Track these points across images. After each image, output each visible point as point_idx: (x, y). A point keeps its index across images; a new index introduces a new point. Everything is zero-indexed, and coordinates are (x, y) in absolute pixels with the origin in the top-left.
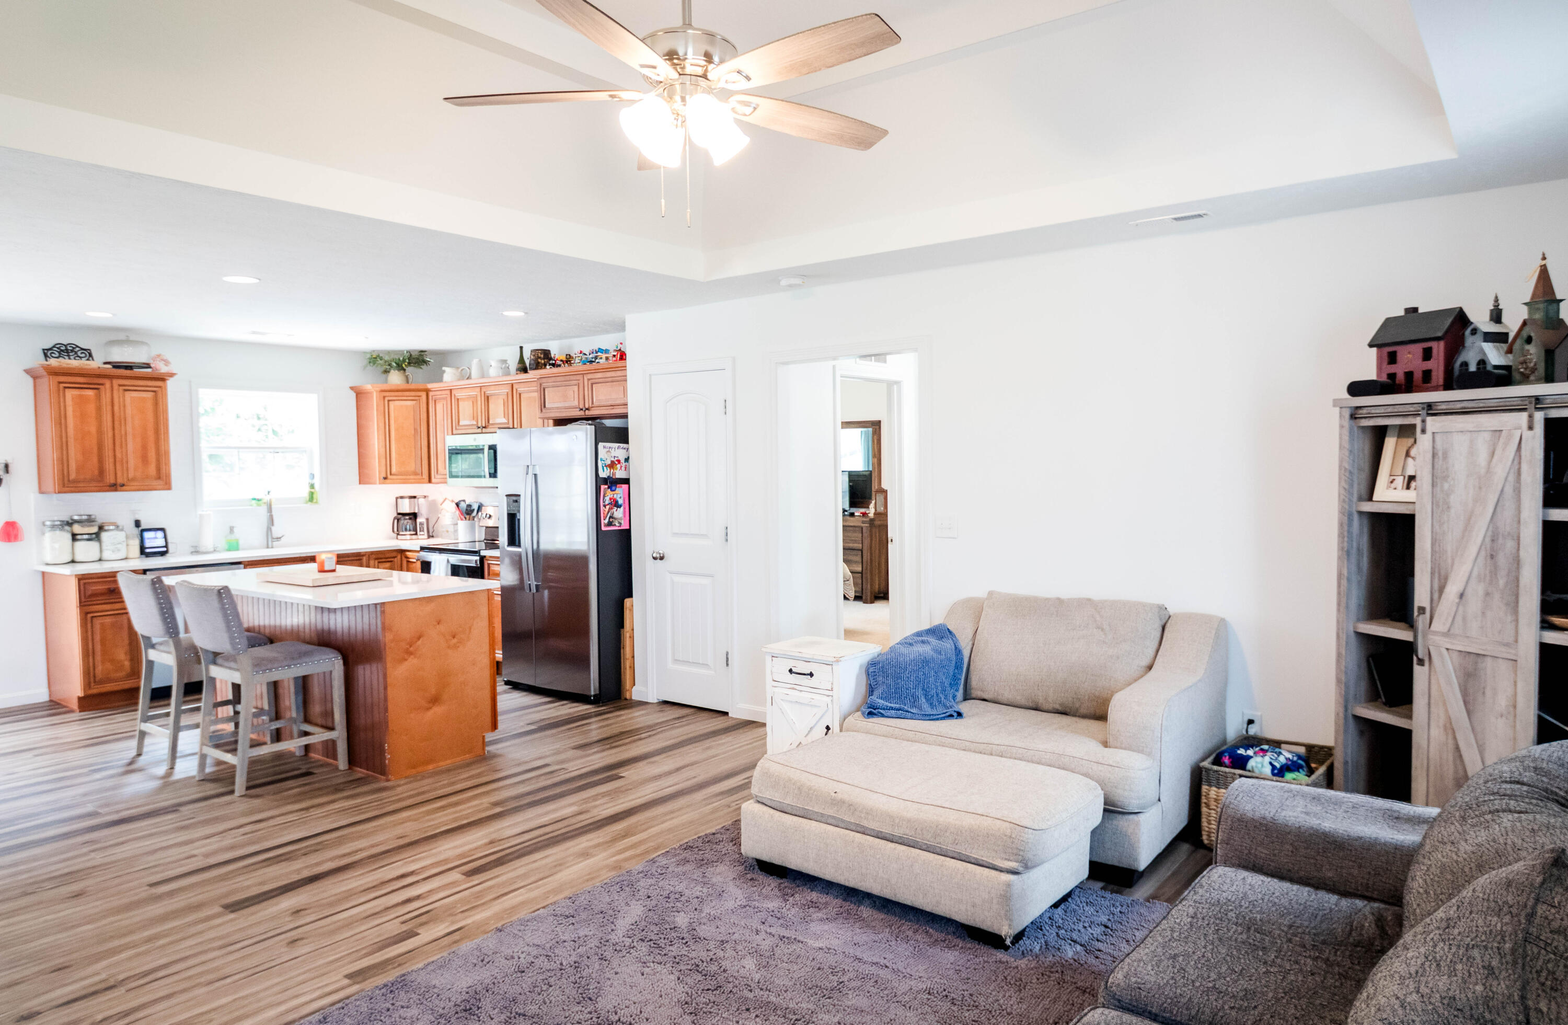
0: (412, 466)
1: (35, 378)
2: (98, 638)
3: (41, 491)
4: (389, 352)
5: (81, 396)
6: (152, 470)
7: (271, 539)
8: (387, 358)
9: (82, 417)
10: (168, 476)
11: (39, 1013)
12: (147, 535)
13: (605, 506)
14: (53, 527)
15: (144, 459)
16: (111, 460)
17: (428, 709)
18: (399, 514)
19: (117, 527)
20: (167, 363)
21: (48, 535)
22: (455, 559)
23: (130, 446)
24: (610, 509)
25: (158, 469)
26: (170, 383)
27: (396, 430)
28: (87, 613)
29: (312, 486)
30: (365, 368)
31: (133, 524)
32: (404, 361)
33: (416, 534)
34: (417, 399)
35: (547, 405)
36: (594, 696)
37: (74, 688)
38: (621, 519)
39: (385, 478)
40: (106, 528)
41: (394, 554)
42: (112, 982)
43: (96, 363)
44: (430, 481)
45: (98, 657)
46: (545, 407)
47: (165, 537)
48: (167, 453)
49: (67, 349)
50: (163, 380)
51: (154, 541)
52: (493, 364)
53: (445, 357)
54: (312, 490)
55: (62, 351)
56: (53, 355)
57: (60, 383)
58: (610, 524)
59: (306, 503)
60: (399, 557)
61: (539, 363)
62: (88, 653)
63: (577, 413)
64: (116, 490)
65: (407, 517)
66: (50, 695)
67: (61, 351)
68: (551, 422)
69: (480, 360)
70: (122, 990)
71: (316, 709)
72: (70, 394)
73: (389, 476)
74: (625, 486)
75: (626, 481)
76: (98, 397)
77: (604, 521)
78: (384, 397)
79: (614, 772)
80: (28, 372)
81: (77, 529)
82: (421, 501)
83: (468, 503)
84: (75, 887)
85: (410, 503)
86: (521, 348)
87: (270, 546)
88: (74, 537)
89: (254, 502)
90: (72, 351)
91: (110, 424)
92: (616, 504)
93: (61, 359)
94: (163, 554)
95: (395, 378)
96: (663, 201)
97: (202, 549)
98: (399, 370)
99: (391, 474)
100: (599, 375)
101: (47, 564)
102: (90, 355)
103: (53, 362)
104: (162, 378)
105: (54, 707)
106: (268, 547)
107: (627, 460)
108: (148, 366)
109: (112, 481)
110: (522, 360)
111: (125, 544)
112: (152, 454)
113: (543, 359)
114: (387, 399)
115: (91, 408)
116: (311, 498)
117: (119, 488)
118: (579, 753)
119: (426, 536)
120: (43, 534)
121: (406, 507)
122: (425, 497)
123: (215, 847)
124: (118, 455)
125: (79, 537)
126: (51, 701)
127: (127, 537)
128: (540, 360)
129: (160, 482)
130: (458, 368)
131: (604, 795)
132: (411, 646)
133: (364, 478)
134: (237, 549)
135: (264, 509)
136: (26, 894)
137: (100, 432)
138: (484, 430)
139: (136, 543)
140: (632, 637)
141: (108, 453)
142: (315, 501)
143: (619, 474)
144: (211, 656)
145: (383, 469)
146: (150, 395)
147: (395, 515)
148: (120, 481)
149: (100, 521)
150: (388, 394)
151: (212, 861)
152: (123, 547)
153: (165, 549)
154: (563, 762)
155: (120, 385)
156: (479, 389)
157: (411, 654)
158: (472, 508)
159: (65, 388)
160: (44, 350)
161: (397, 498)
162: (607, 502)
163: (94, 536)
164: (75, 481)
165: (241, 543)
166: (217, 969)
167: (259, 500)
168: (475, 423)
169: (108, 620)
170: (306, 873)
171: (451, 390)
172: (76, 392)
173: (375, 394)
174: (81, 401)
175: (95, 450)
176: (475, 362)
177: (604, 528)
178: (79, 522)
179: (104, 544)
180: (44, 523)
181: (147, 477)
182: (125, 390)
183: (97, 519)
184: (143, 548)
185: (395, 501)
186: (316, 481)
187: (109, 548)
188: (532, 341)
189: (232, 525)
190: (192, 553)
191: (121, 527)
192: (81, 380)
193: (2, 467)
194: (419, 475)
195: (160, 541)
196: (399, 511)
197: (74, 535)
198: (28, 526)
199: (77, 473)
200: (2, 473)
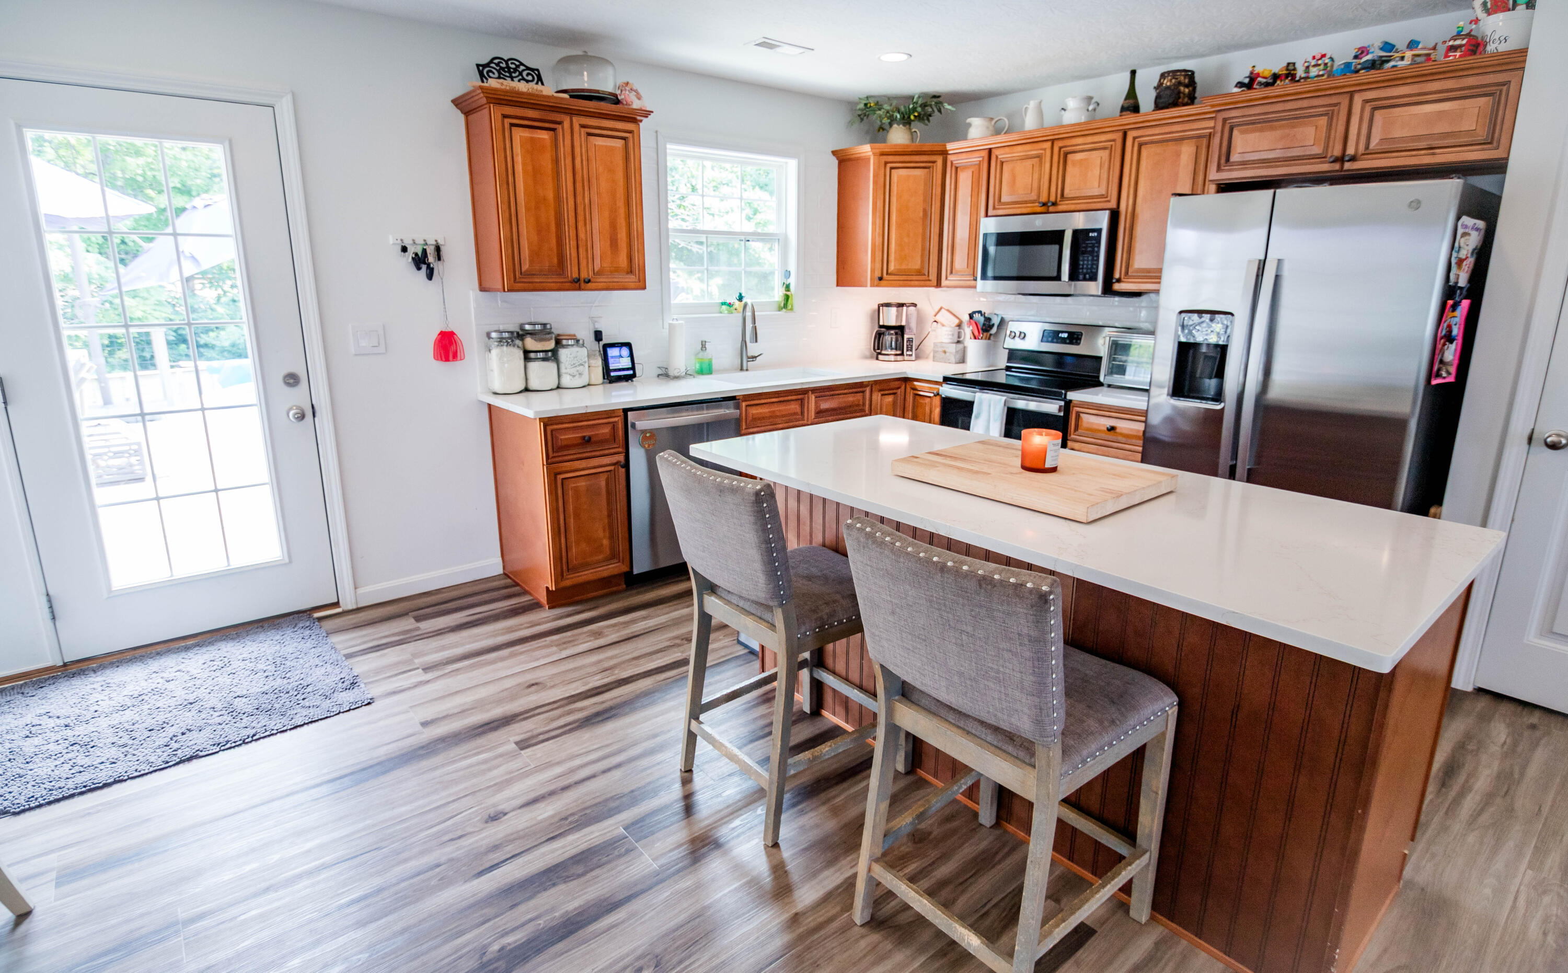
0: (916, 264)
1: (467, 113)
3: (482, 289)
4: (890, 98)
5: (532, 140)
6: (623, 259)
7: (745, 361)
8: (887, 107)
9: (535, 174)
10: (642, 269)
12: (612, 352)
13: (1441, 339)
14: (501, 340)
15: (613, 242)
16: (573, 243)
18: (881, 327)
19: (578, 341)
20: (638, 96)
21: (495, 352)
23: (597, 224)
24: (1443, 345)
25: (630, 259)
26: (644, 126)
27: (899, 211)
28: (556, 474)
29: (788, 288)
30: (851, 123)
31: (594, 338)
32: (914, 109)
33: (902, 354)
34: (930, 166)
35: (1234, 158)
38: (1450, 364)
39: (881, 279)
40: (564, 342)
41: (897, 383)
43: (548, 89)
44: (938, 284)
45: (572, 537)
46: (1228, 160)
47: (631, 356)
48: (641, 235)
49: (508, 67)
50: (635, 121)
51: (620, 361)
52: (1064, 106)
54: (788, 293)
55: (503, 69)
56: (491, 74)
57: (505, 116)
58: (1438, 373)
59: (780, 309)
60: (903, 387)
61: (1179, 92)
62: (559, 530)
63: (1319, 168)
64: (580, 289)
65: (892, 332)
66: (504, 568)
67: (500, 71)
69: (1040, 102)
72: (520, 134)
73: (885, 276)
76: (555, 143)
77: (1436, 369)
78: (886, 163)
80: (457, 102)
81: (530, 343)
82: (911, 310)
83: (985, 315)
85: (897, 311)
86: (1133, 73)
87: (745, 368)
88: (527, 355)
89: (724, 307)
90: (515, 70)
91: (570, 188)
92: (1449, 337)
93: (503, 81)
94: (629, 378)
95: (898, 136)
97: (671, 373)
98: (904, 125)
99: (887, 273)
100: (1402, 91)
101: (495, 393)
102: (540, 79)
103: (493, 83)
104: (633, 118)
105: (513, 590)
106: (742, 369)
108: (614, 97)
109: (575, 275)
110: (1132, 93)
111: (587, 365)
112: (622, 235)
114: (889, 165)
115: (546, 161)
116: (786, 303)
117: (583, 284)
119: (913, 358)
120: (489, 351)
121: (890, 318)
122: (914, 305)
124: (582, 235)
125: (532, 355)
126: (505, 574)
127: (589, 356)
128: (1182, 88)
129: (632, 278)
130: (992, 119)
133: (844, 279)
134: (710, 371)
135: (737, 318)
137: (558, 198)
138: (1051, 209)
139: (598, 363)
141: (569, 232)
142: (789, 307)
145: (878, 265)
146: (619, 144)
147: (877, 329)
148: (584, 275)
149: (556, 331)
150: (890, 159)
152: (585, 370)
153: (631, 372)
155: (583, 126)
156: (1049, 144)
158: (992, 323)
159: (512, 125)
160: (478, 66)
161: (880, 307)
162: (1444, 332)
163: (550, 354)
164: (529, 274)
165: (715, 366)
167: (728, 306)
168: (1033, 197)
169: (582, 483)
171: (990, 150)
172: (526, 133)
173: (869, 160)
174: (533, 147)
176: (1026, 105)
177: (1431, 382)
178: (532, 334)
179: (562, 366)
180: (488, 335)
181: (617, 270)
182: (589, 134)
183: (553, 330)
184: (607, 370)
185: (877, 307)
186: (792, 281)
187: (568, 371)
188: (1157, 61)
189: (704, 340)
190: (659, 376)
191: (581, 342)
192: (531, 113)
193: (431, 251)
194: (924, 275)
195: (625, 362)
196: (881, 323)
197: (526, 353)
198: (469, 339)
199: (531, 262)
200: (431, 259)
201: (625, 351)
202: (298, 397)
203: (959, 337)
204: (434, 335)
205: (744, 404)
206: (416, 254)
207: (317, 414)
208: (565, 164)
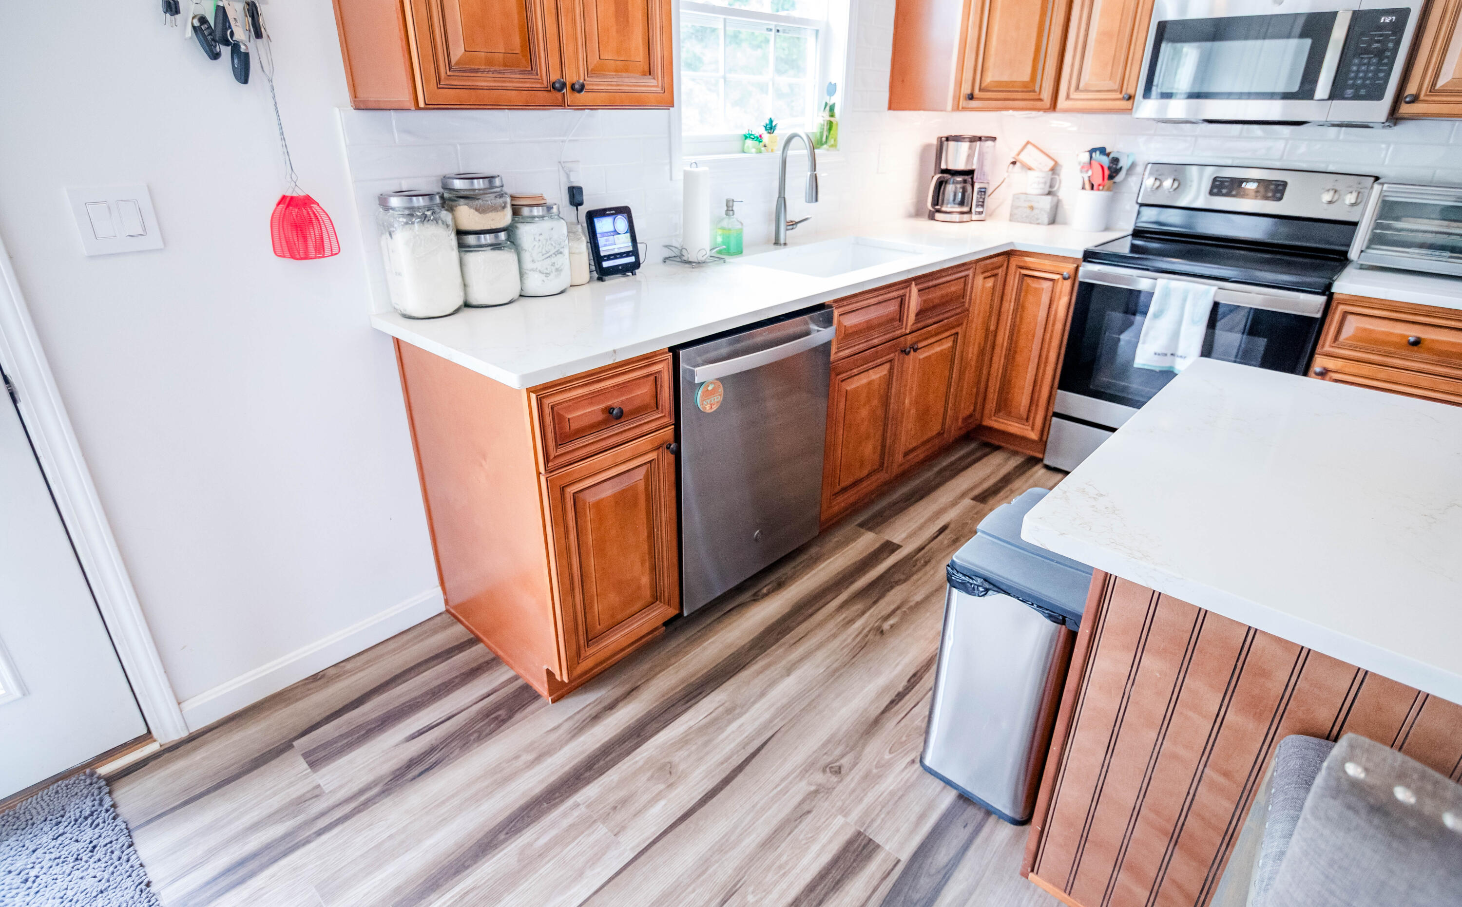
0: (1024, 73)
3: (360, 104)
7: (783, 229)
12: (603, 225)
14: (411, 213)
18: (945, 171)
19: (550, 208)
21: (400, 236)
25: (649, 45)
28: (562, 486)
29: (831, 110)
33: (970, 212)
39: (971, 97)
40: (526, 211)
41: (1000, 260)
44: (1047, 108)
45: (593, 588)
47: (632, 229)
51: (615, 239)
54: (832, 119)
60: (1006, 265)
65: (958, 179)
66: (445, 602)
73: (976, 93)
81: (467, 216)
83: (1110, 154)
85: (970, 148)
87: (782, 241)
88: (463, 240)
89: (749, 142)
94: (629, 269)
97: (692, 257)
99: (980, 90)
101: (408, 316)
106: (777, 243)
109: (555, 76)
111: (566, 253)
116: (828, 135)
117: (569, 95)
121: (957, 157)
122: (993, 138)
125: (471, 240)
126: (449, 612)
127: (568, 236)
129: (651, 85)
133: (902, 95)
139: (583, 246)
142: (832, 140)
145: (969, 76)
147: (936, 174)
148: (570, 77)
153: (632, 259)
158: (1121, 164)
161: (946, 139)
163: (504, 235)
164: (466, 69)
169: (606, 494)
178: (468, 197)
179: (526, 257)
180: (383, 201)
181: (625, 68)
183: (505, 189)
184: (597, 257)
185: (932, 143)
186: (837, 99)
187: (538, 265)
189: (730, 197)
190: (665, 260)
191: (555, 210)
193: (235, 13)
194: (1034, 91)
195: (623, 243)
196: (943, 166)
197: (460, 233)
198: (344, 211)
199: (468, 39)
200: (240, 32)
201: (621, 223)
203: (1051, 186)
204: (270, 203)
205: (836, 313)
206: (203, 20)
207: (21, 395)
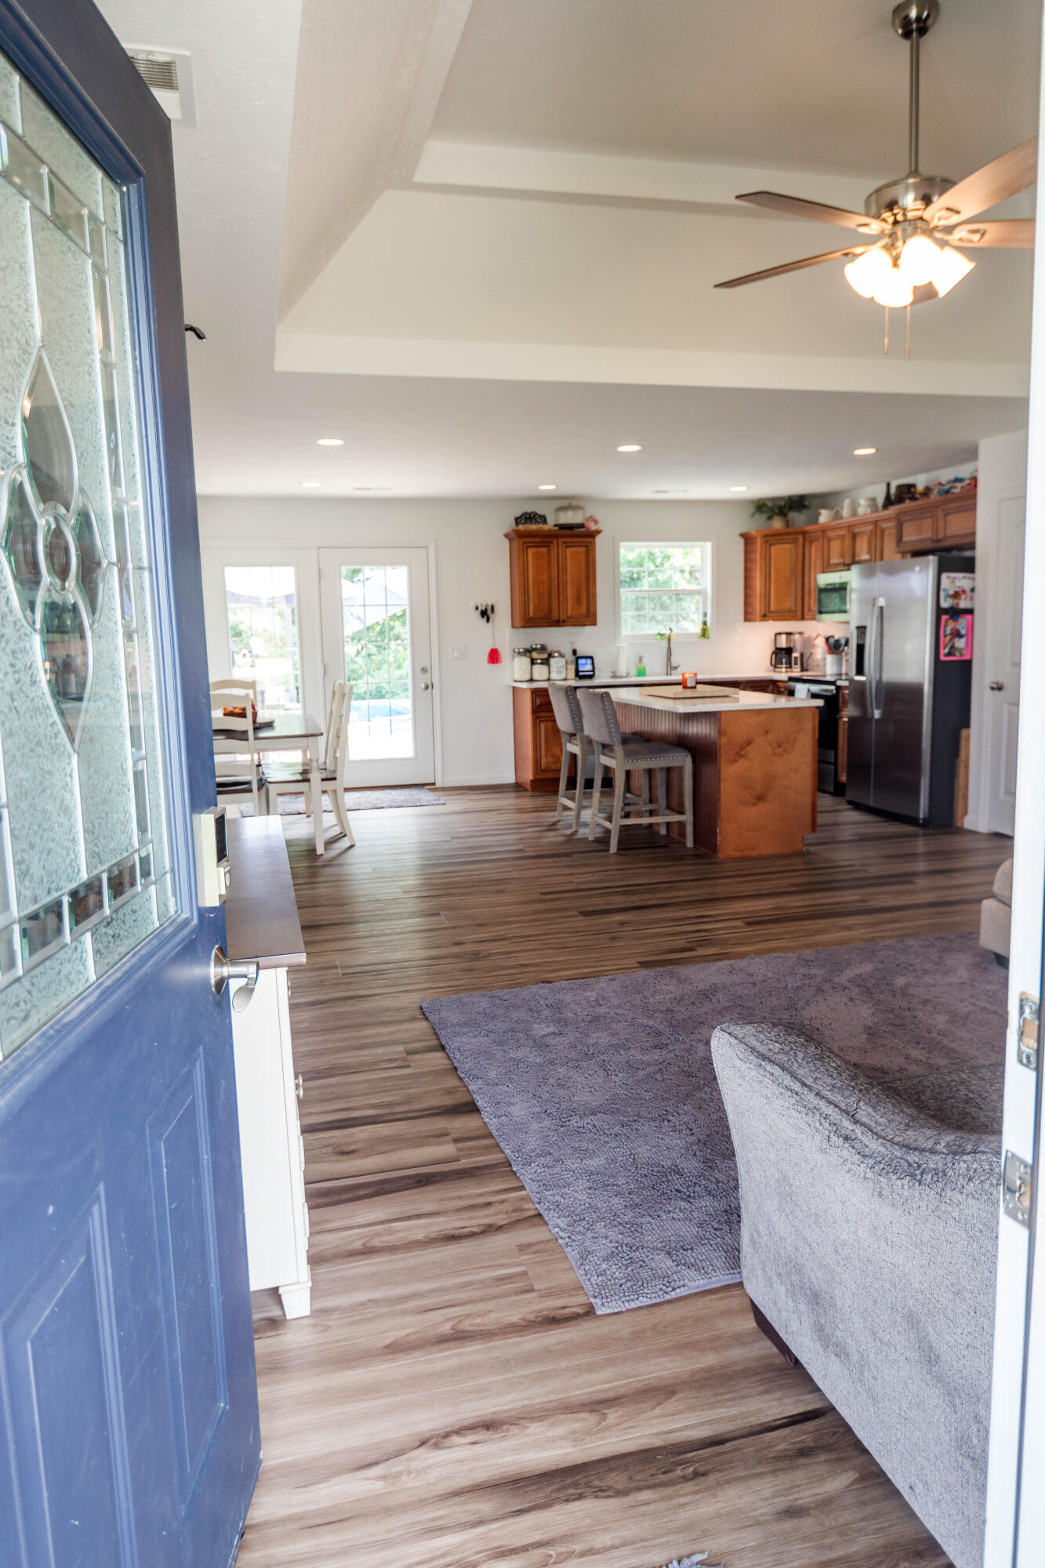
0: (787, 606)
1: (511, 541)
2: (543, 736)
3: (513, 627)
4: (773, 499)
5: (537, 553)
6: (583, 610)
7: (671, 668)
8: (770, 505)
9: (538, 569)
10: (595, 615)
11: (464, 943)
12: (581, 661)
13: (945, 636)
14: (519, 653)
15: (578, 600)
16: (556, 602)
17: (755, 805)
18: (776, 648)
19: (561, 655)
20: (596, 522)
21: (516, 659)
22: (815, 688)
23: (569, 591)
24: (951, 639)
25: (588, 609)
26: (599, 539)
27: (774, 571)
28: (537, 718)
29: (705, 623)
30: (753, 515)
31: (571, 653)
32: (785, 506)
33: (791, 668)
34: (794, 542)
35: (905, 539)
36: (924, 819)
37: (528, 775)
38: (961, 649)
39: (764, 616)
40: (553, 655)
42: (505, 937)
43: (548, 526)
44: (802, 618)
45: (543, 752)
46: (902, 540)
47: (593, 664)
48: (594, 596)
49: (530, 517)
51: (586, 666)
52: (862, 502)
53: (824, 499)
54: (704, 627)
56: (521, 522)
57: (525, 543)
58: (949, 654)
59: (699, 638)
61: (902, 498)
62: (536, 748)
63: (929, 545)
64: (559, 626)
65: (783, 652)
66: (515, 779)
67: (526, 519)
68: (909, 555)
69: (852, 500)
70: (509, 942)
71: (675, 799)
72: (531, 551)
73: (768, 614)
74: (969, 617)
75: (970, 611)
76: (549, 553)
77: (944, 651)
78: (766, 541)
79: (908, 878)
80: (506, 536)
81: (535, 655)
82: (797, 637)
83: (836, 638)
84: (500, 887)
85: (787, 638)
86: (888, 484)
88: (533, 662)
89: (658, 637)
90: (533, 518)
91: (556, 574)
92: (957, 634)
93: (526, 525)
94: (591, 677)
95: (777, 524)
96: (886, 340)
97: (619, 674)
98: (780, 515)
99: (769, 612)
100: (952, 505)
101: (516, 681)
102: (545, 520)
103: (521, 527)
104: (593, 535)
105: (518, 787)
106: (668, 674)
107: (973, 590)
108: (582, 526)
109: (557, 619)
110: (887, 496)
111: (565, 668)
112: (584, 597)
113: (906, 492)
114: (768, 543)
115: (544, 562)
116: (704, 633)
117: (561, 623)
118: (887, 861)
119: (799, 669)
120: (514, 658)
121: (783, 642)
122: (801, 633)
123: (586, 879)
124: (561, 598)
125: (535, 661)
126: (516, 783)
127: (567, 662)
128: (903, 495)
129: (589, 619)
130: (831, 509)
131: (888, 893)
132: (742, 750)
133: (748, 617)
134: (644, 675)
135: (666, 641)
136: (473, 886)
137: (550, 580)
138: (849, 568)
139: (572, 668)
140: (967, 767)
141: (554, 596)
142: (706, 636)
143: (963, 604)
144: (600, 747)
145: (762, 608)
146: (582, 549)
147: (773, 649)
148: (562, 618)
149: (550, 648)
150: (771, 538)
151: (582, 887)
152: (564, 670)
153: (592, 673)
154: (864, 865)
157: (742, 756)
158: (840, 643)
160: (515, 518)
161: (776, 634)
162: (948, 631)
163: (545, 661)
164: (532, 619)
165: (647, 670)
166: (565, 943)
167: (662, 635)
168: (842, 561)
170: (637, 904)
171: (824, 531)
172: (535, 549)
173: (759, 541)
174: (537, 556)
175: (546, 594)
176: (847, 502)
177: (942, 658)
178: (536, 650)
179: (551, 668)
180: (514, 651)
181: (580, 615)
182: (567, 547)
183: (547, 648)
184: (577, 671)
185: (773, 636)
186: (708, 619)
187: (554, 670)
188: (898, 477)
189: (640, 657)
190: (611, 677)
191: (564, 655)
192: (538, 540)
193: (489, 608)
194: (794, 612)
195: (589, 667)
196: (777, 646)
197: (532, 660)
198: (505, 654)
199: (534, 612)
200: (489, 612)
201: (589, 661)
202: (426, 678)
204: (488, 651)
206: (482, 610)
207: (433, 687)
208: (554, 561)
